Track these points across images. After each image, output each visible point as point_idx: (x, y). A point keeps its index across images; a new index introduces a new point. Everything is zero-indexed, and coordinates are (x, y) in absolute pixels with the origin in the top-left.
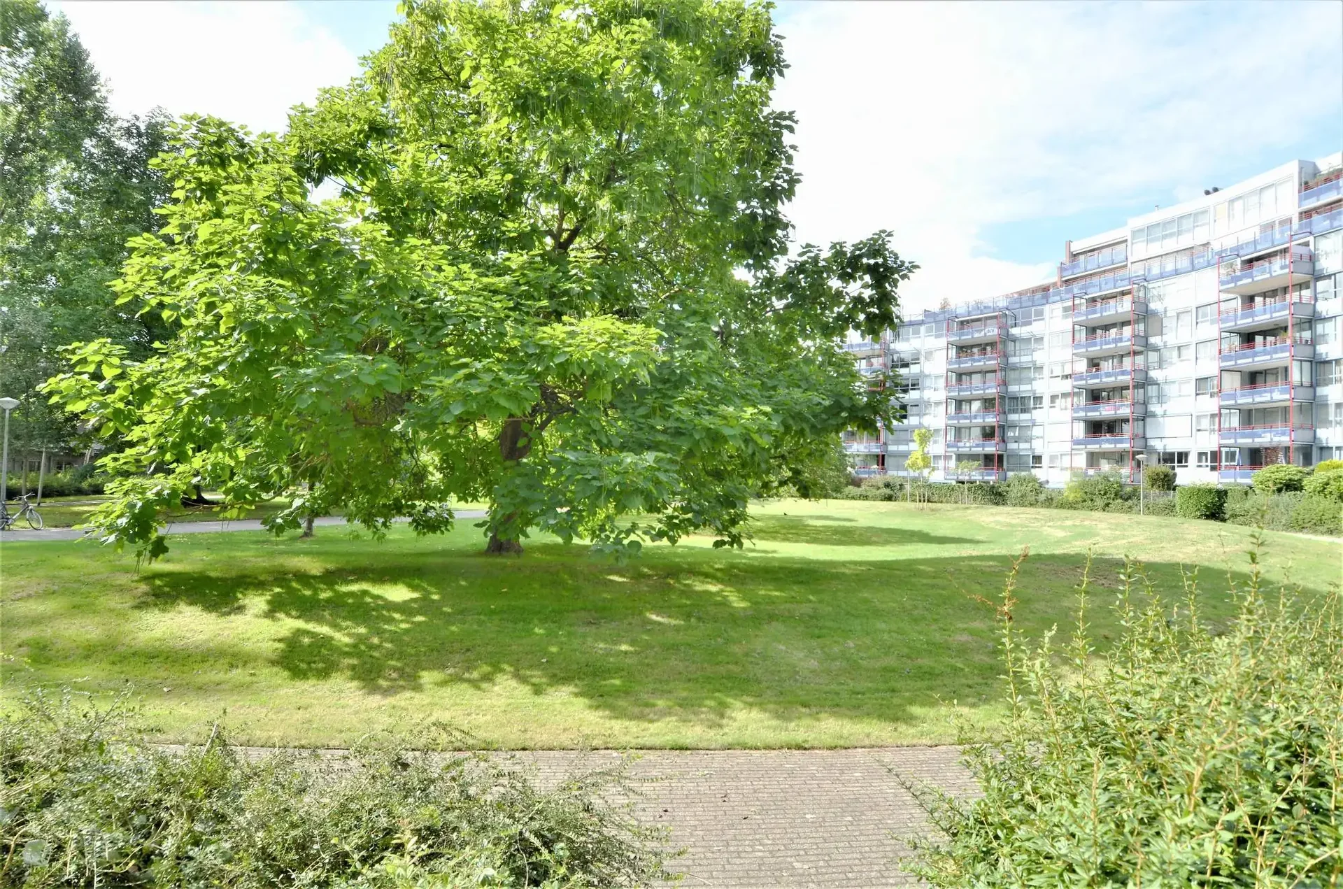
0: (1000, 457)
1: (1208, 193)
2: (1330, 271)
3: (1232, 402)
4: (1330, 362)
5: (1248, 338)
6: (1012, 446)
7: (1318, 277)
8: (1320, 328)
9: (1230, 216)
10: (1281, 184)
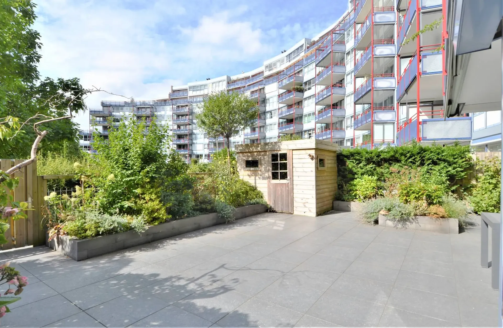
1: (207, 79)
3: (212, 141)
9: (212, 87)
10: (223, 81)
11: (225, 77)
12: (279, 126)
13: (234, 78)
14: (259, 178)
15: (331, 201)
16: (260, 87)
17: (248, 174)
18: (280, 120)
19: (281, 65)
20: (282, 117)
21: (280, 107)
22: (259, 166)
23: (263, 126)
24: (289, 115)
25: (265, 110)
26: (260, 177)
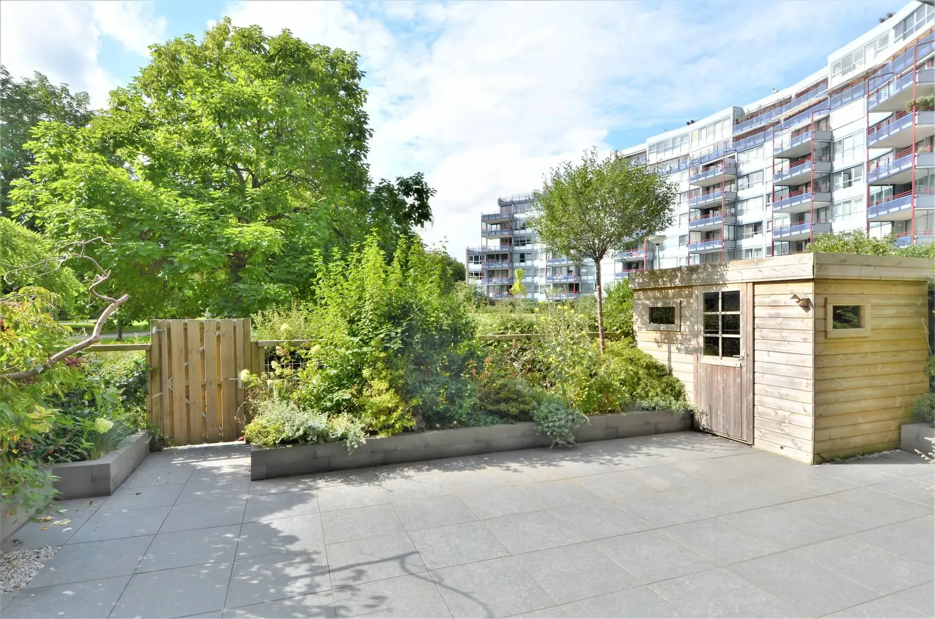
0: (577, 285)
1: (688, 124)
2: (744, 173)
3: (695, 250)
4: (743, 226)
5: (705, 212)
6: (584, 278)
7: (739, 177)
8: (739, 206)
9: (699, 138)
10: (725, 120)
11: (730, 111)
12: (869, 205)
13: (750, 108)
14: (679, 350)
15: (894, 425)
16: (817, 117)
17: (655, 339)
18: (872, 189)
19: (878, 52)
20: (878, 180)
21: (870, 158)
22: (677, 321)
23: (826, 209)
24: (897, 173)
25: (832, 167)
26: (679, 346)
